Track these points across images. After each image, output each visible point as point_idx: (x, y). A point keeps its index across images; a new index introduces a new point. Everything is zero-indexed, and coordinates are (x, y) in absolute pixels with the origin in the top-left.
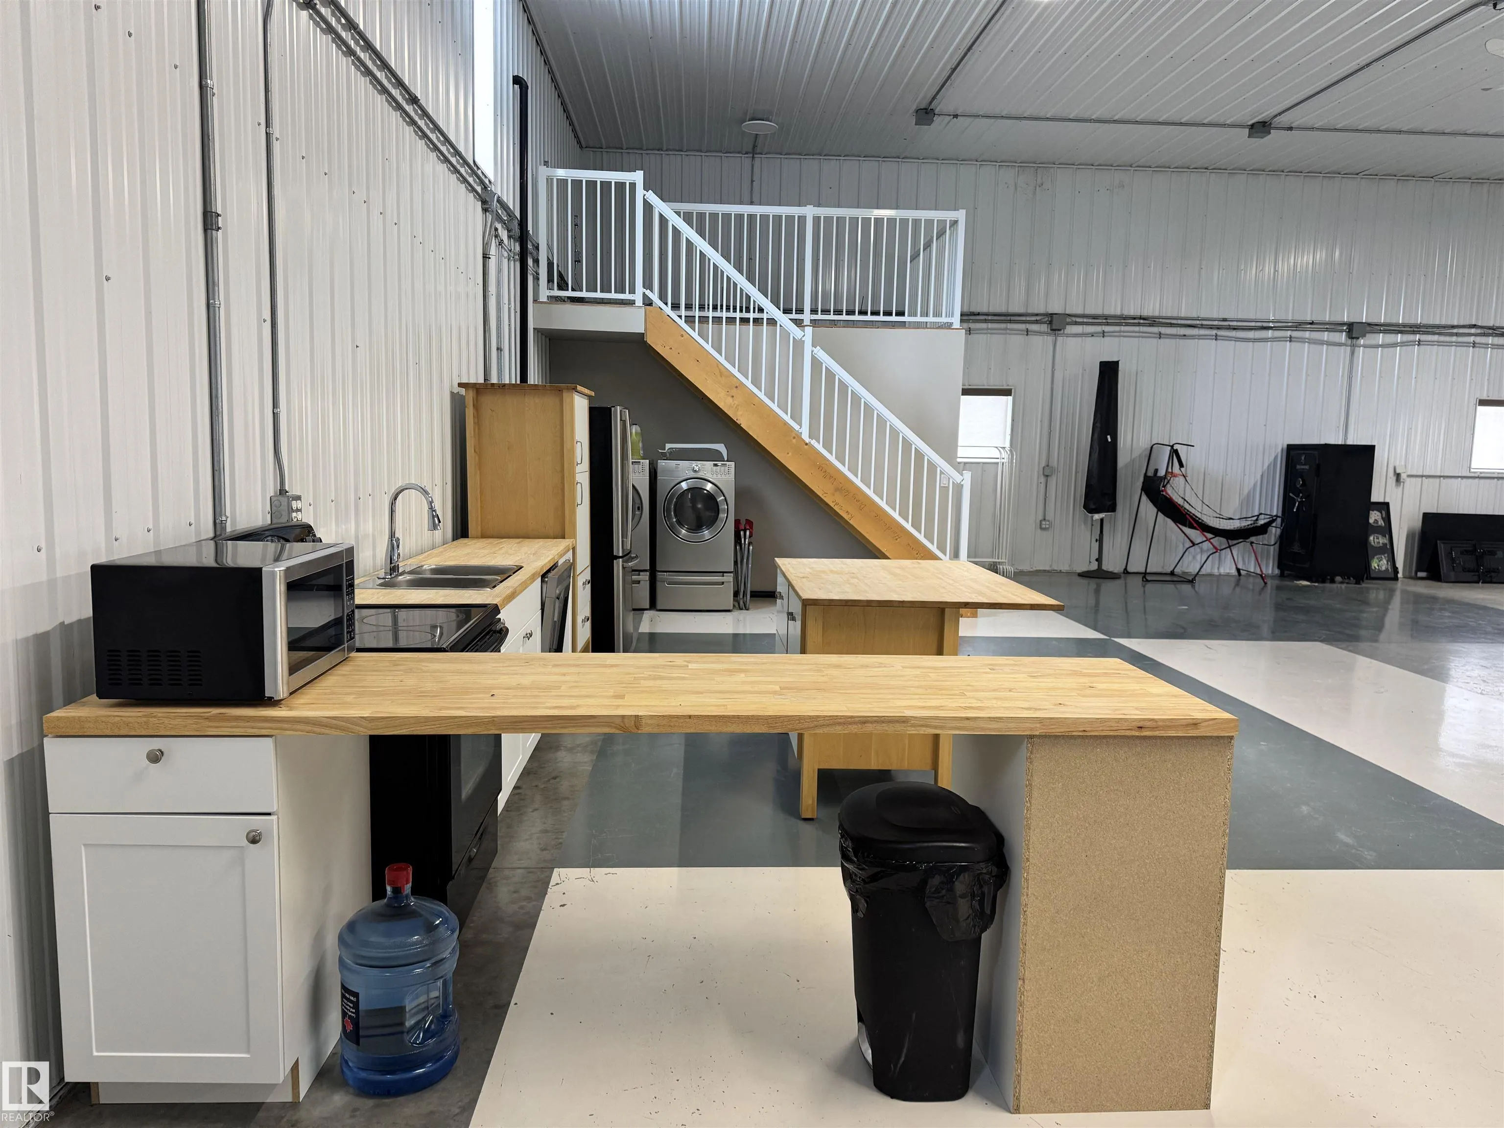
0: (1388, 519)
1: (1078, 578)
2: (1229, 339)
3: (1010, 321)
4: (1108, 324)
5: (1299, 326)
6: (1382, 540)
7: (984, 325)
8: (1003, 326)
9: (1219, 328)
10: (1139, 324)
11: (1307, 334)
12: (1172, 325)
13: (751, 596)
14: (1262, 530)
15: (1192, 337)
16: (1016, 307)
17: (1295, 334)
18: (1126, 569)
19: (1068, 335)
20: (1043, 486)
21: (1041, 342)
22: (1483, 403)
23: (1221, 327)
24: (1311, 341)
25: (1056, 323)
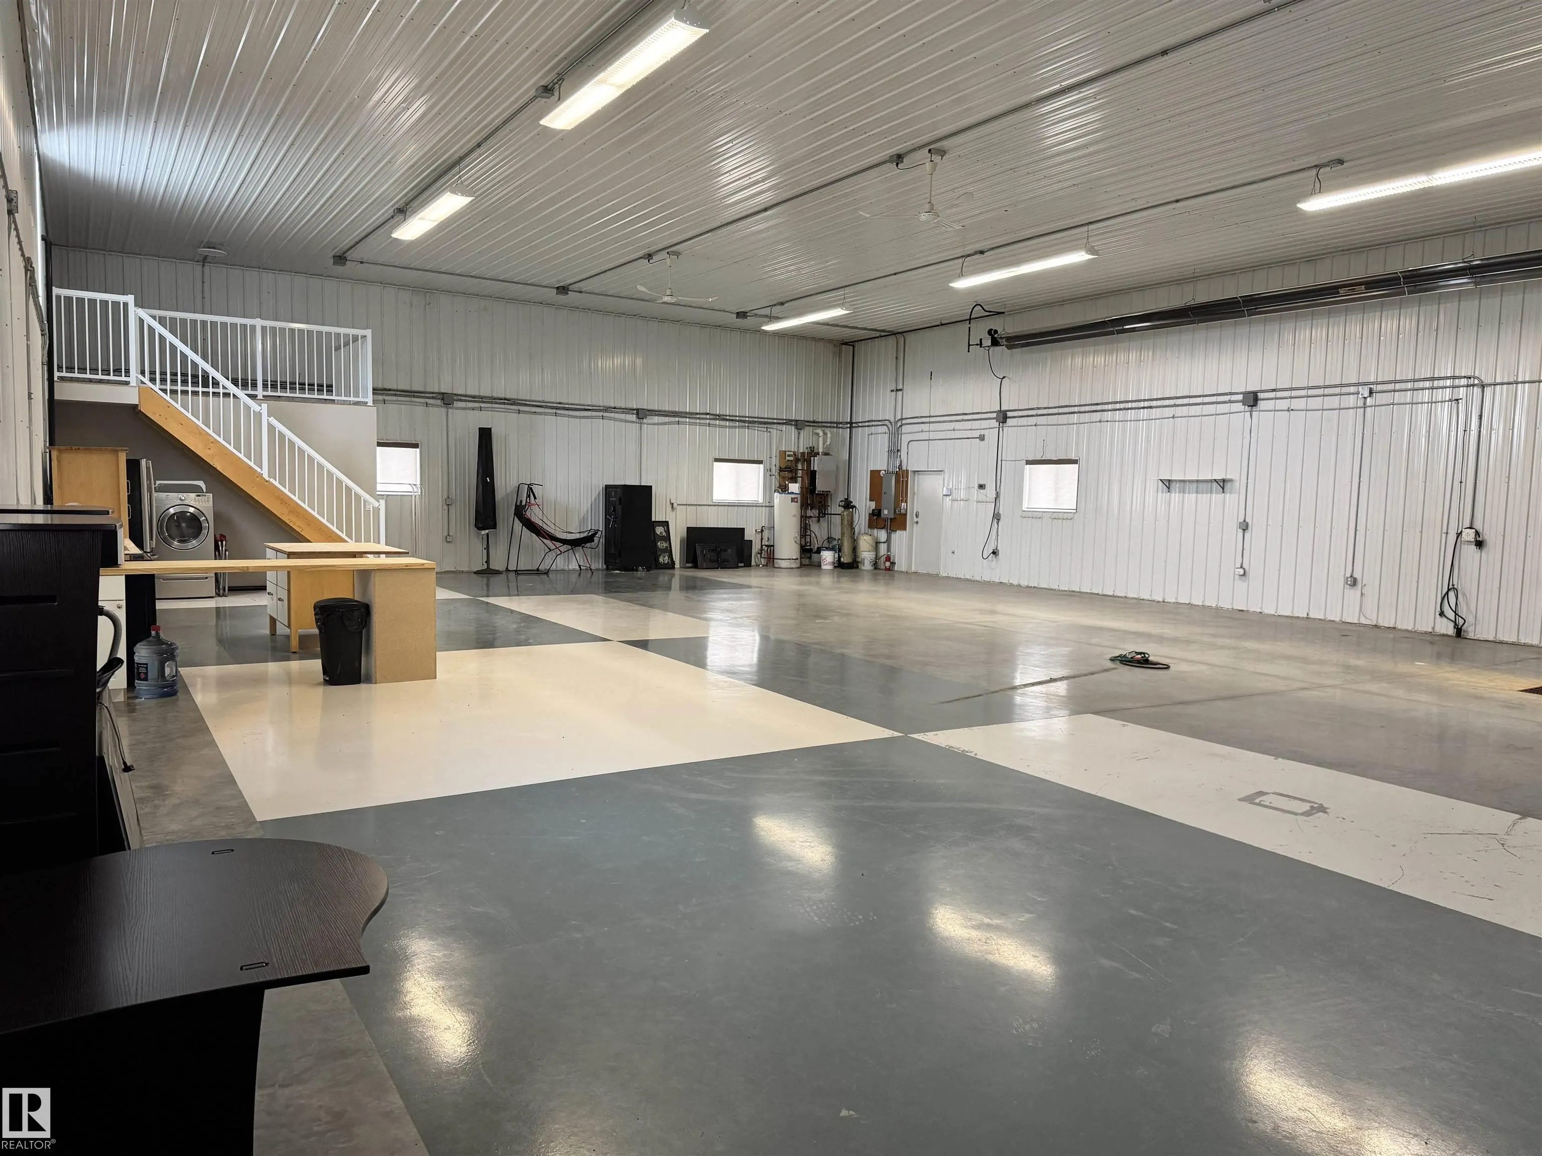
0: (668, 532)
1: (475, 576)
2: (564, 416)
3: (414, 396)
4: (483, 402)
5: (607, 409)
6: (665, 545)
7: (395, 398)
8: (408, 399)
9: (557, 408)
10: (504, 404)
11: (612, 415)
12: (526, 405)
13: (229, 590)
14: (589, 539)
15: (540, 414)
16: (417, 387)
17: (605, 414)
18: (507, 568)
19: (457, 408)
20: (446, 512)
21: (437, 412)
22: (717, 460)
23: (559, 408)
24: (615, 419)
25: (447, 399)
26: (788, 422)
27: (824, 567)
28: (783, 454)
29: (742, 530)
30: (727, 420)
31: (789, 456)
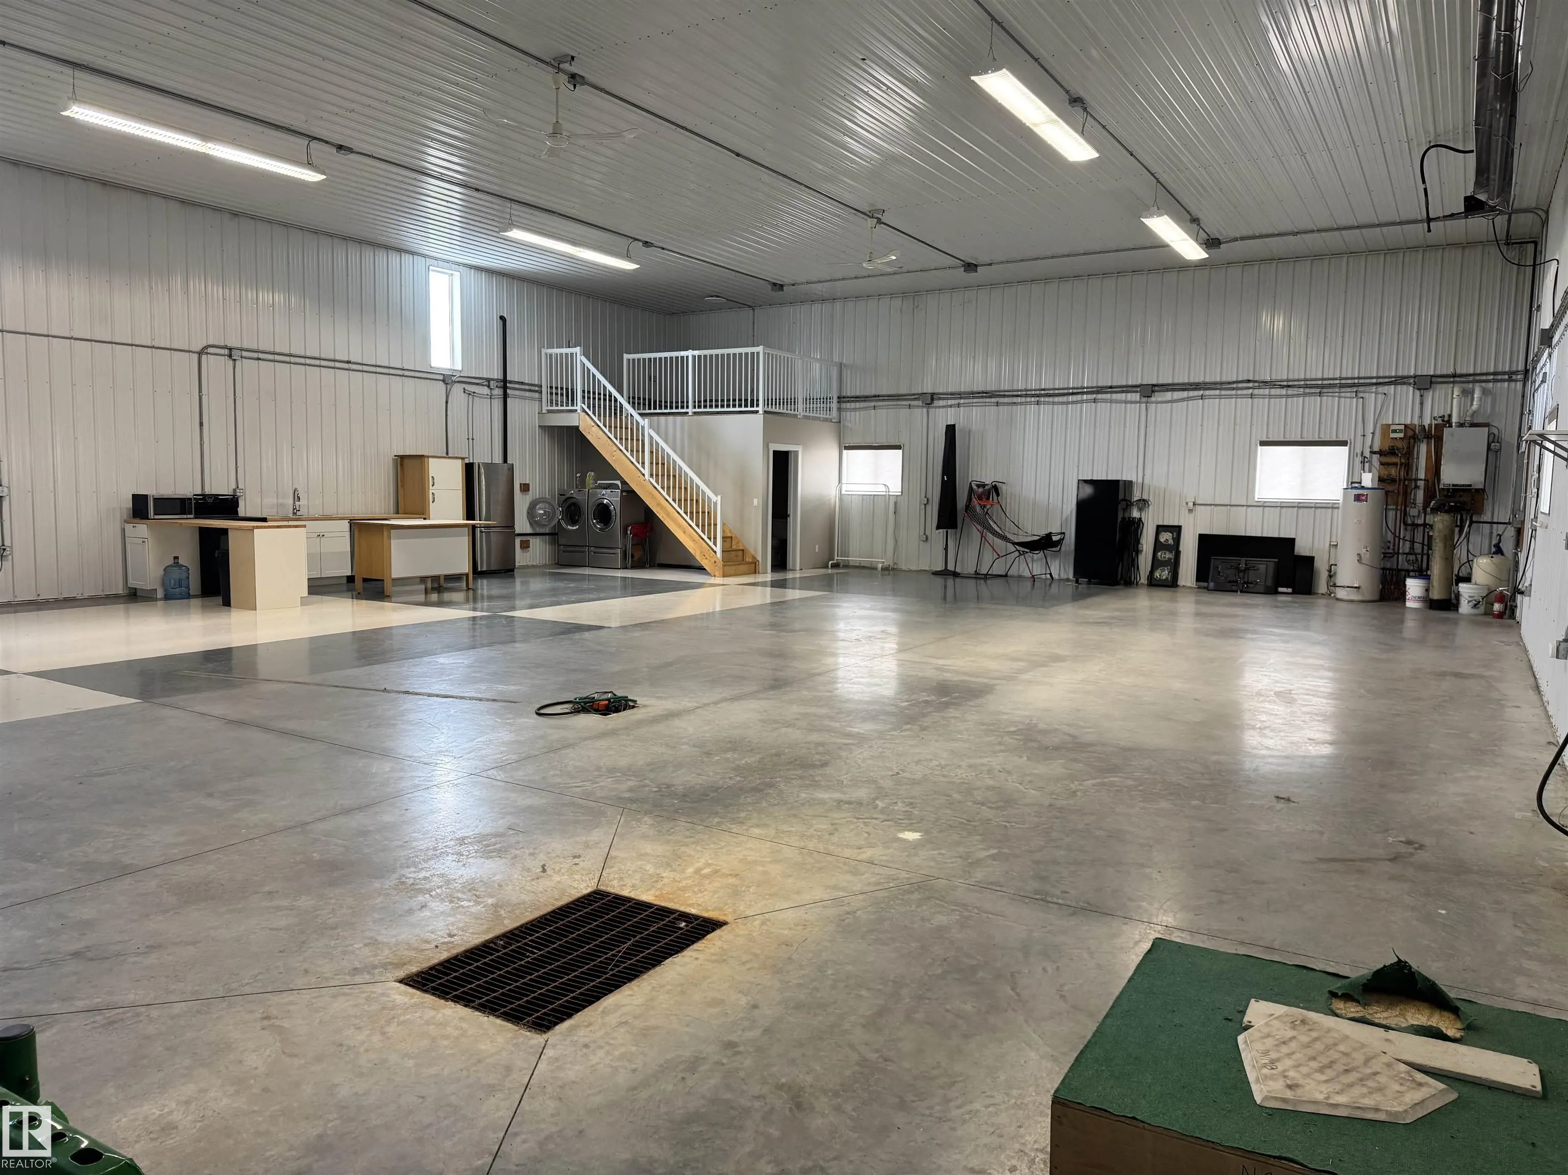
0: (1177, 540)
2: (1048, 403)
3: (898, 400)
4: (961, 398)
5: (1100, 390)
6: (1169, 555)
7: (883, 403)
8: (895, 403)
9: (1038, 396)
10: (982, 397)
11: (1108, 396)
12: (1004, 396)
15: (1020, 404)
16: (903, 391)
17: (1099, 396)
19: (939, 407)
20: (924, 512)
21: (920, 413)
22: (1263, 443)
23: (1042, 395)
24: (1111, 401)
25: (930, 399)
26: (1399, 381)
27: (1409, 604)
28: (1386, 428)
29: (1292, 541)
30: (1282, 387)
31: (1395, 431)
